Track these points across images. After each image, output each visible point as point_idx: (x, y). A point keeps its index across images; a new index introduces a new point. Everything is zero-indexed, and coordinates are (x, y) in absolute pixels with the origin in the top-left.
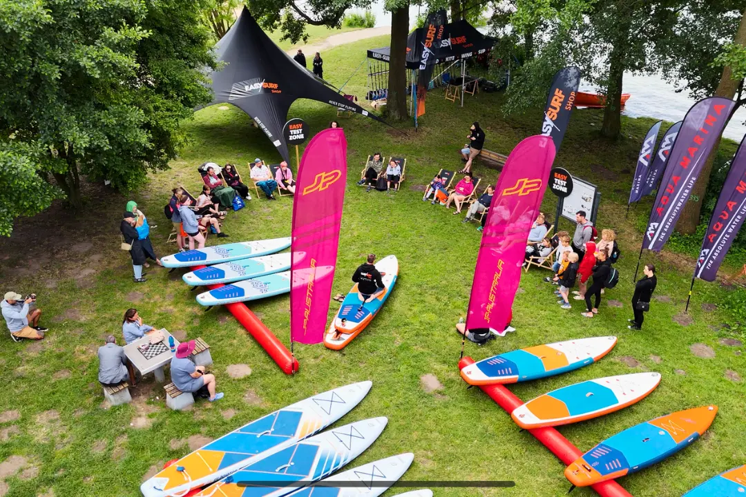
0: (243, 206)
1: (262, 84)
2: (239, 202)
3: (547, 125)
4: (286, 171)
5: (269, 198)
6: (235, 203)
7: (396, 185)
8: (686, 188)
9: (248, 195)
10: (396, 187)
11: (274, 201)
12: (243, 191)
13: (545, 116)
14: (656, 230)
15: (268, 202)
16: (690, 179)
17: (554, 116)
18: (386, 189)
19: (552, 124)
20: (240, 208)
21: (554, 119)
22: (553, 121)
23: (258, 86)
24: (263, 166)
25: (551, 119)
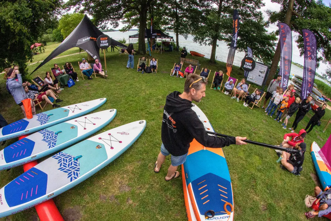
0: (74, 84)
1: (90, 38)
2: (71, 82)
4: (98, 64)
5: (89, 79)
6: (69, 83)
7: (155, 70)
9: (77, 79)
10: (155, 71)
11: (91, 80)
12: (74, 76)
15: (89, 81)
18: (151, 72)
20: (72, 86)
23: (88, 38)
24: (86, 63)
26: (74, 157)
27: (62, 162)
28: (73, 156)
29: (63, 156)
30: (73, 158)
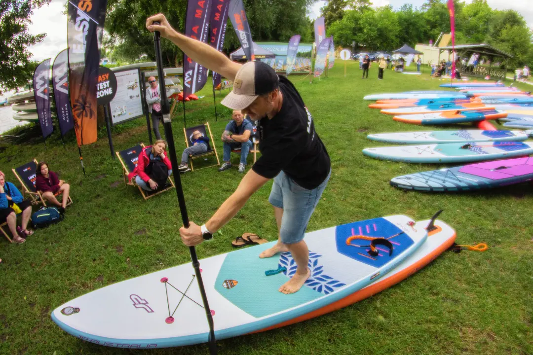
3: (82, 21)
8: (204, 33)
13: (76, 10)
14: (192, 77)
16: (205, 25)
17: (88, 6)
19: (88, 18)
21: (89, 10)
22: (89, 13)
25: (85, 11)
26: (285, 274)
27: (315, 268)
28: (288, 276)
29: (312, 280)
30: (288, 272)
